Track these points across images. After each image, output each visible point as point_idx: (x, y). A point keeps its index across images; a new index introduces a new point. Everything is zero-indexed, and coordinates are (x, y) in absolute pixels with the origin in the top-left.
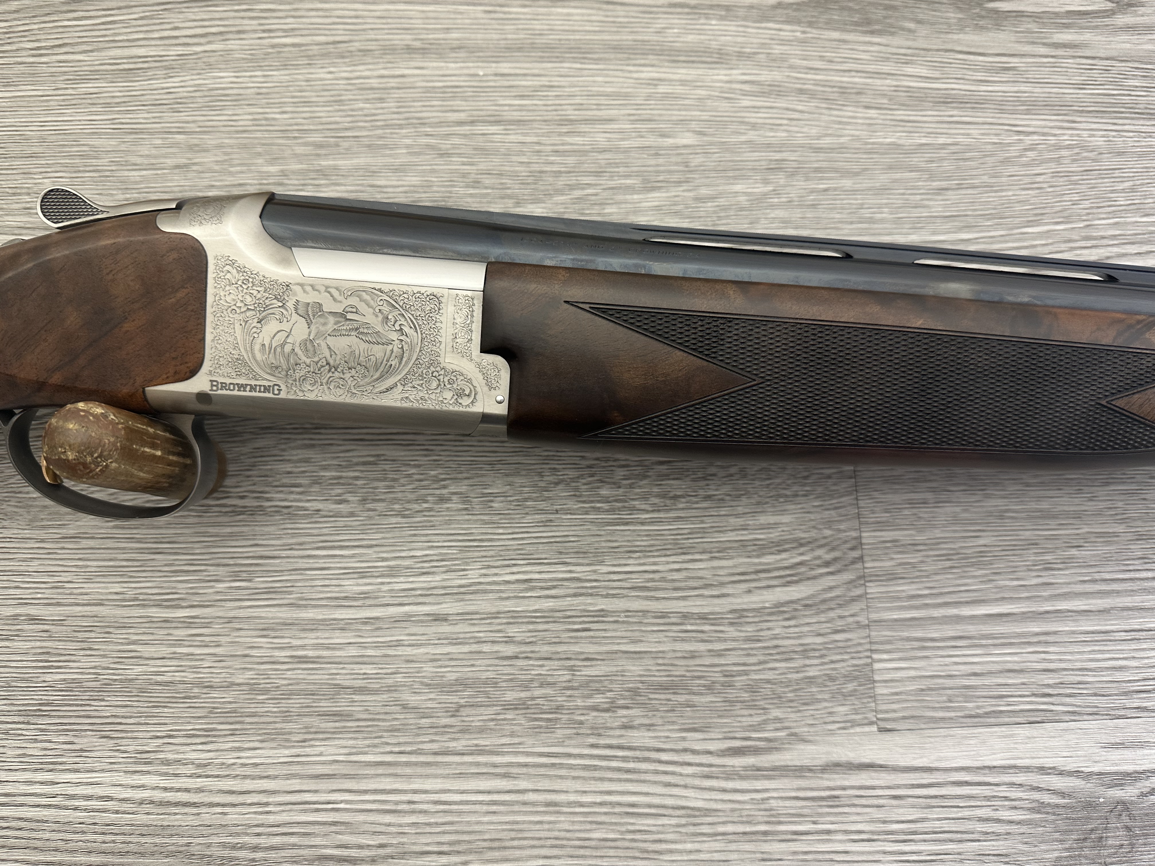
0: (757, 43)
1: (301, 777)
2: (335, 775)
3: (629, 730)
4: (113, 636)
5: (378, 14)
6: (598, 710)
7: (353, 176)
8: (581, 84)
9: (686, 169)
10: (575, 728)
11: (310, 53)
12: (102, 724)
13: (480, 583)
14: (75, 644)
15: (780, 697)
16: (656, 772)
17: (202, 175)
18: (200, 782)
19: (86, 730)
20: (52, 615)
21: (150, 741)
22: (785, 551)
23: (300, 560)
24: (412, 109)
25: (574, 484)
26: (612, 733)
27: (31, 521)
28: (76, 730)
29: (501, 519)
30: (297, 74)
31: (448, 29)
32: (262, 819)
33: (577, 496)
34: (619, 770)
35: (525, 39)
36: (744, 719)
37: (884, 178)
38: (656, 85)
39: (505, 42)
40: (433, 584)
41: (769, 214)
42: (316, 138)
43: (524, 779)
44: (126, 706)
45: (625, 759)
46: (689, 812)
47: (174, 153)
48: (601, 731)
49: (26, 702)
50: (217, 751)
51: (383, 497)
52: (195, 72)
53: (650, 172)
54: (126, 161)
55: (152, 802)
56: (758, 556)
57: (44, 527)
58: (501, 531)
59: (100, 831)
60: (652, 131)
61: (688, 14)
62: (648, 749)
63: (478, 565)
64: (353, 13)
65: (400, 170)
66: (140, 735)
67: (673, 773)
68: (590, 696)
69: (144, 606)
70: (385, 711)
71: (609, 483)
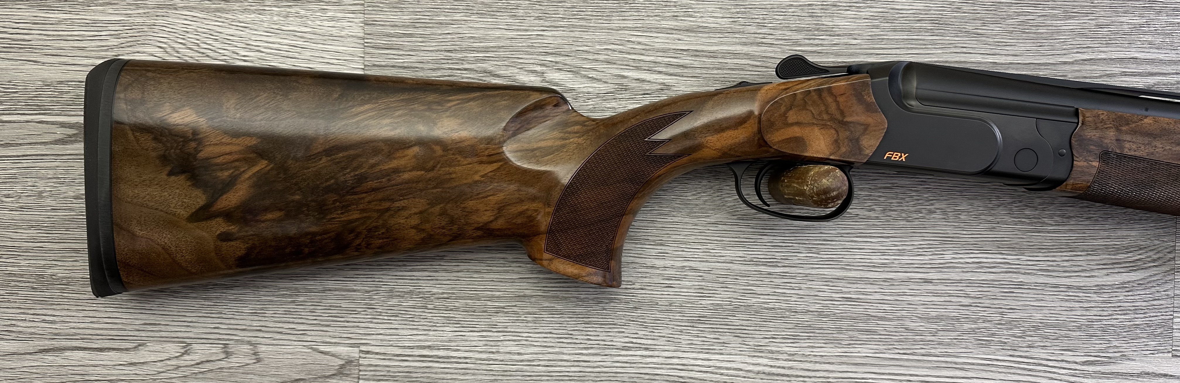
1: (848, 364)
3: (1031, 349)
6: (1015, 337)
18: (791, 364)
19: (726, 332)
20: (703, 267)
22: (1131, 252)
23: (847, 243)
25: (1009, 207)
36: (1097, 346)
44: (748, 320)
49: (691, 315)
50: (800, 347)
55: (764, 373)
56: (1114, 255)
67: (1054, 373)
68: (1011, 329)
71: (1030, 207)
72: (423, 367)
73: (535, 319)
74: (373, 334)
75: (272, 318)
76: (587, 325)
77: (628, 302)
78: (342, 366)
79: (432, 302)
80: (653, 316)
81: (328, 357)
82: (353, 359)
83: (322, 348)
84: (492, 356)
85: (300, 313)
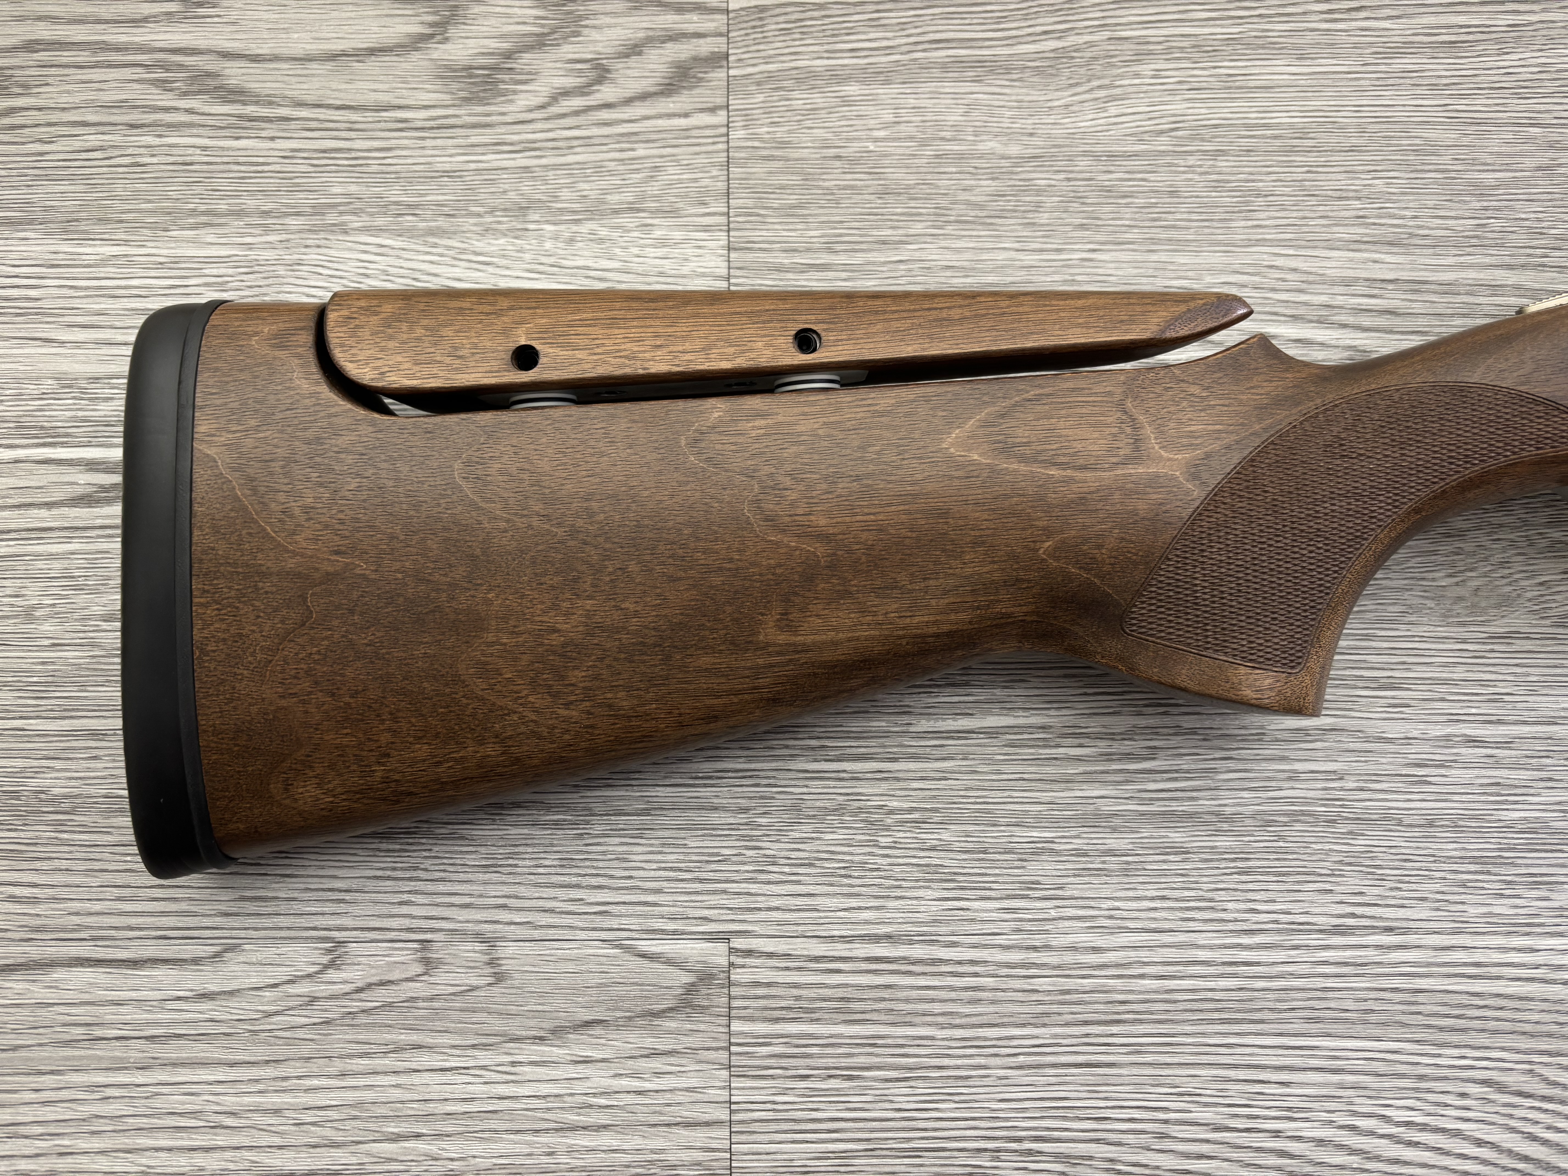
72: (877, 987)
73: (1125, 866)
74: (760, 909)
75: (532, 877)
76: (1244, 878)
77: (1334, 821)
78: (691, 989)
79: (887, 830)
80: (1393, 851)
81: (657, 965)
82: (715, 971)
83: (645, 946)
84: (1033, 956)
85: (595, 864)
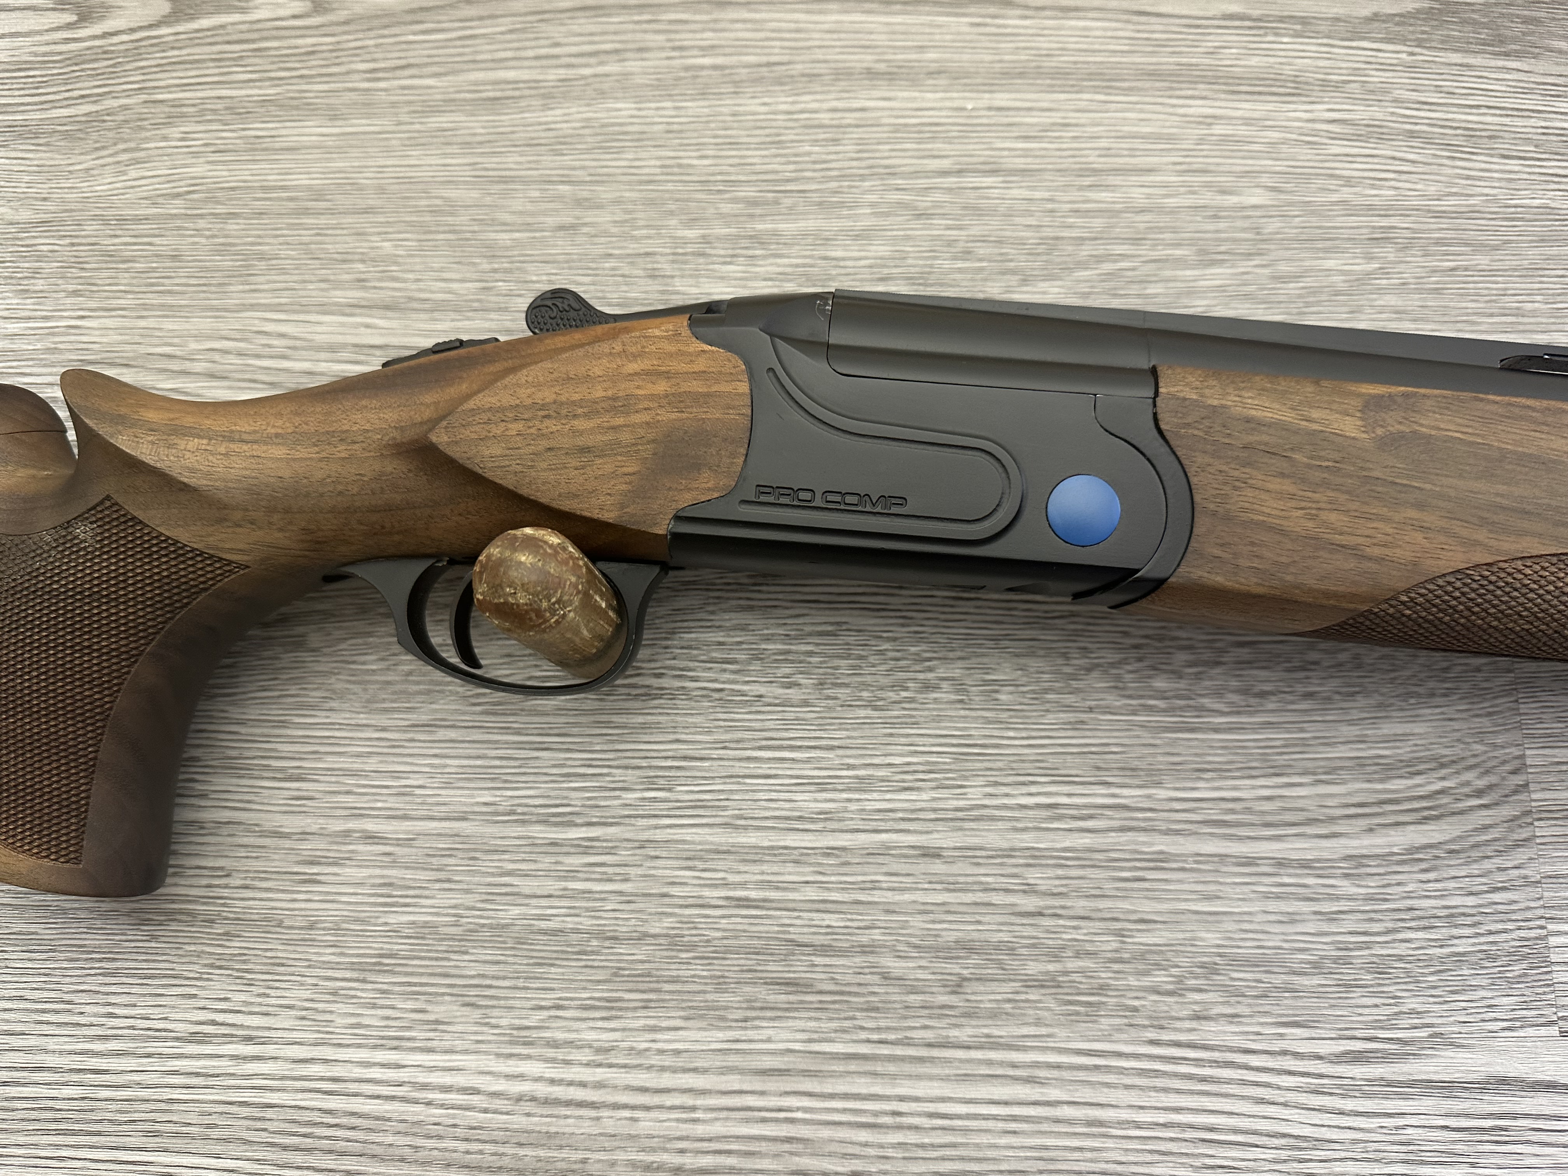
0: (1347, 68)
2: (788, 1070)
4: (480, 863)
5: (826, 27)
7: (799, 244)
8: (1106, 121)
9: (1258, 237)
10: (1125, 1017)
11: (737, 78)
12: (465, 986)
13: (985, 806)
14: (427, 873)
15: (1418, 982)
16: (1243, 1082)
17: (596, 240)
21: (530, 1012)
24: (877, 155)
26: (1178, 1024)
27: (368, 701)
28: (430, 994)
29: (1011, 717)
30: (719, 106)
31: (921, 47)
32: (686, 1129)
33: (1119, 688)
34: (1190, 1077)
35: (1028, 61)
37: (1533, 253)
38: (1210, 124)
39: (1000, 65)
40: (919, 805)
41: (1376, 300)
42: (748, 192)
43: (1055, 1087)
45: (1198, 1062)
46: (1292, 1141)
47: (556, 210)
48: (1164, 1022)
51: (846, 681)
52: (583, 102)
53: (1207, 240)
54: (493, 220)
57: (386, 710)
58: (1011, 734)
59: (462, 1136)
60: (1208, 185)
61: (1250, 28)
62: (1231, 1050)
63: (980, 781)
64: (793, 26)
65: (863, 236)
66: (517, 1003)
69: (523, 822)
70: (858, 981)
